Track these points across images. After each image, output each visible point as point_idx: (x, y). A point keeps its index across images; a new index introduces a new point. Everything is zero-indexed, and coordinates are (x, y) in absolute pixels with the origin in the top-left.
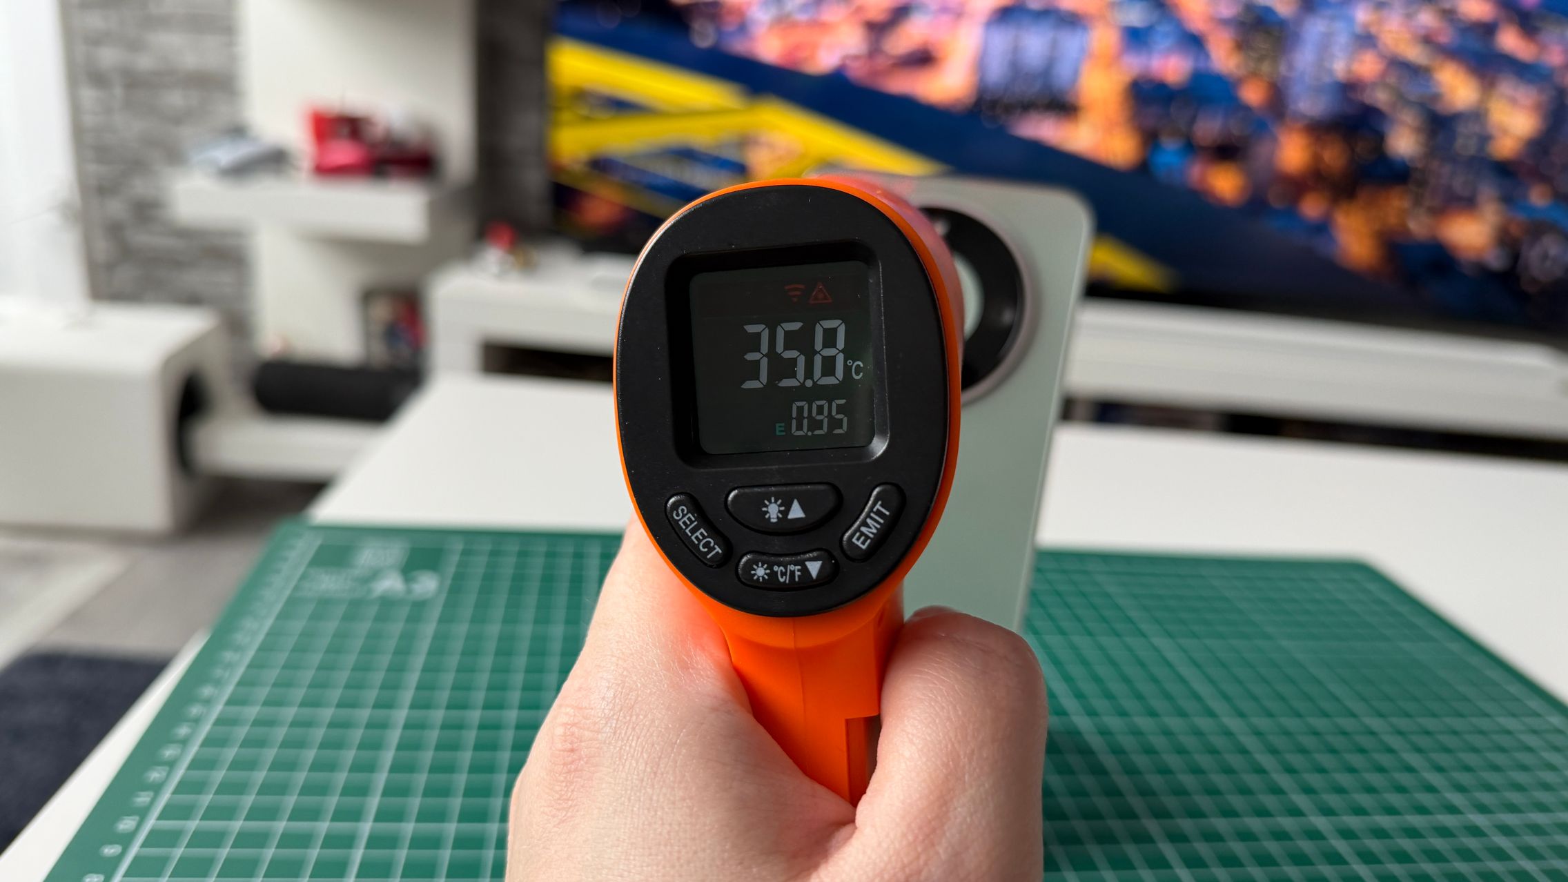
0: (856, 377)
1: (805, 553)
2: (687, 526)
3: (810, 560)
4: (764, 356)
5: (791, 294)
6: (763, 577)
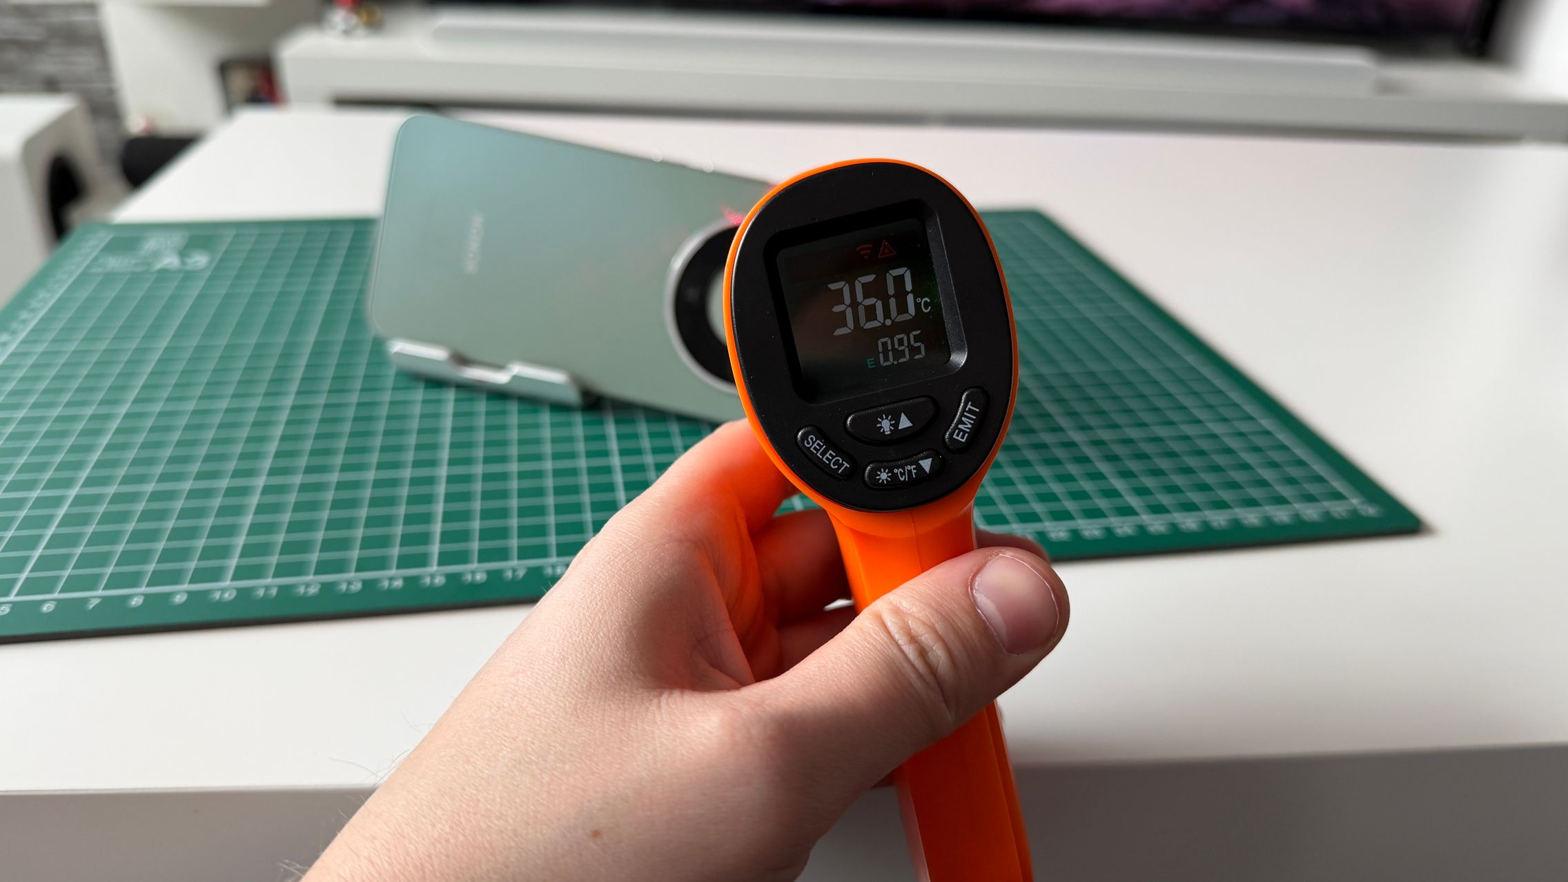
0: (925, 311)
1: (916, 455)
2: (818, 450)
3: (923, 458)
4: (848, 306)
5: (862, 253)
6: (887, 480)
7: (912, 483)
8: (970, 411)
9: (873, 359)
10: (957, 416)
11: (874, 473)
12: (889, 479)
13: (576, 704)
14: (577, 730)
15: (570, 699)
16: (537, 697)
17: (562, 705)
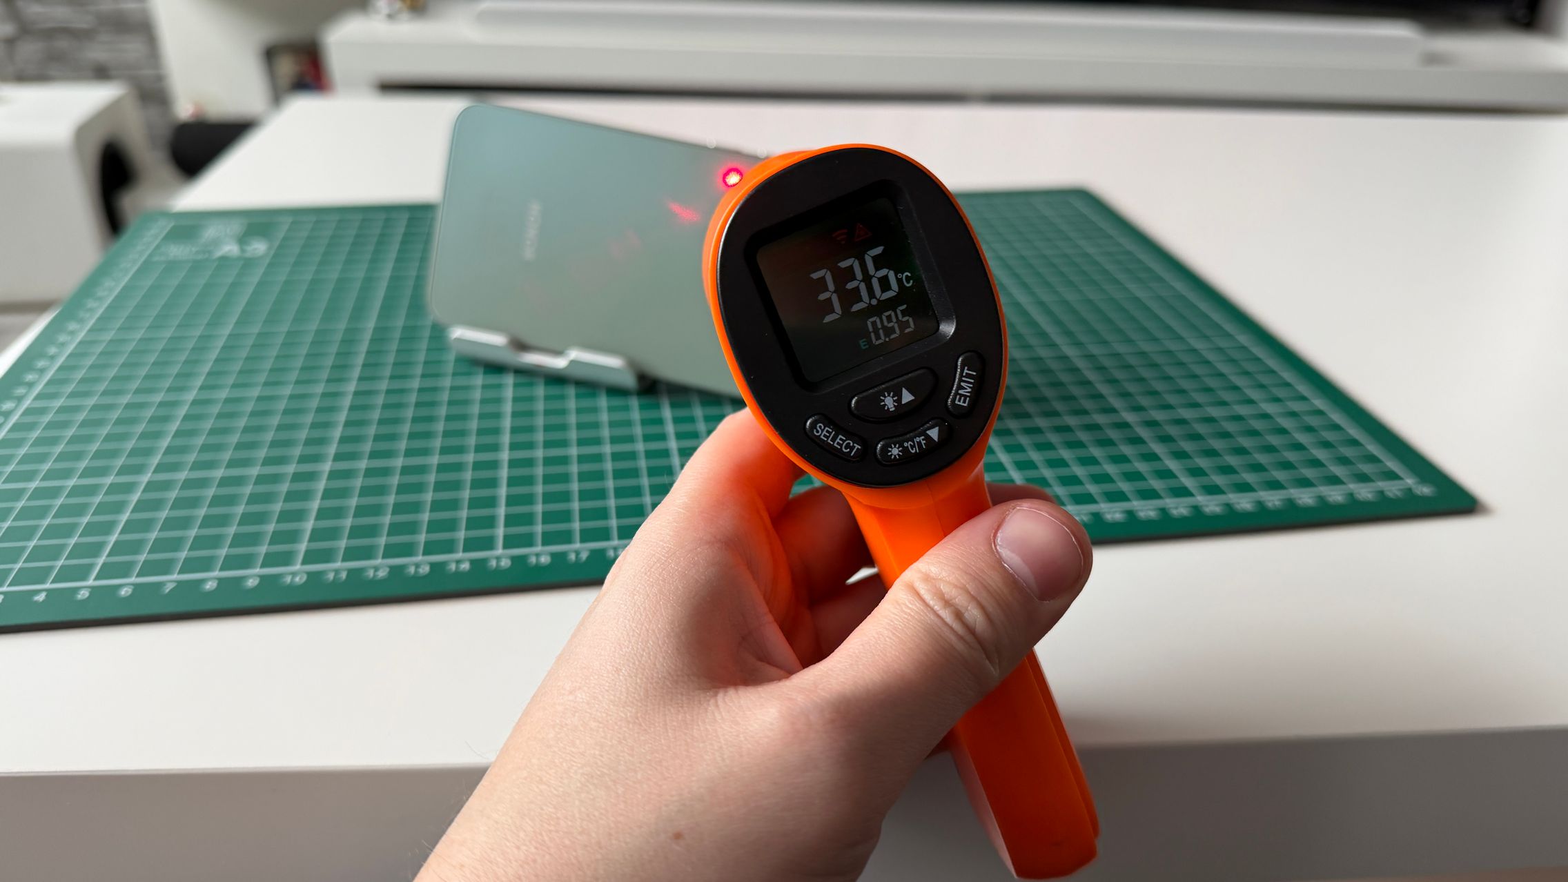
1: (922, 426)
2: (828, 437)
3: (929, 429)
4: (833, 293)
5: (838, 239)
6: (898, 454)
7: (923, 454)
8: (968, 376)
9: (864, 340)
10: (956, 383)
11: (885, 450)
12: (901, 454)
13: (637, 713)
14: (642, 738)
15: (629, 708)
16: (597, 710)
17: (624, 716)
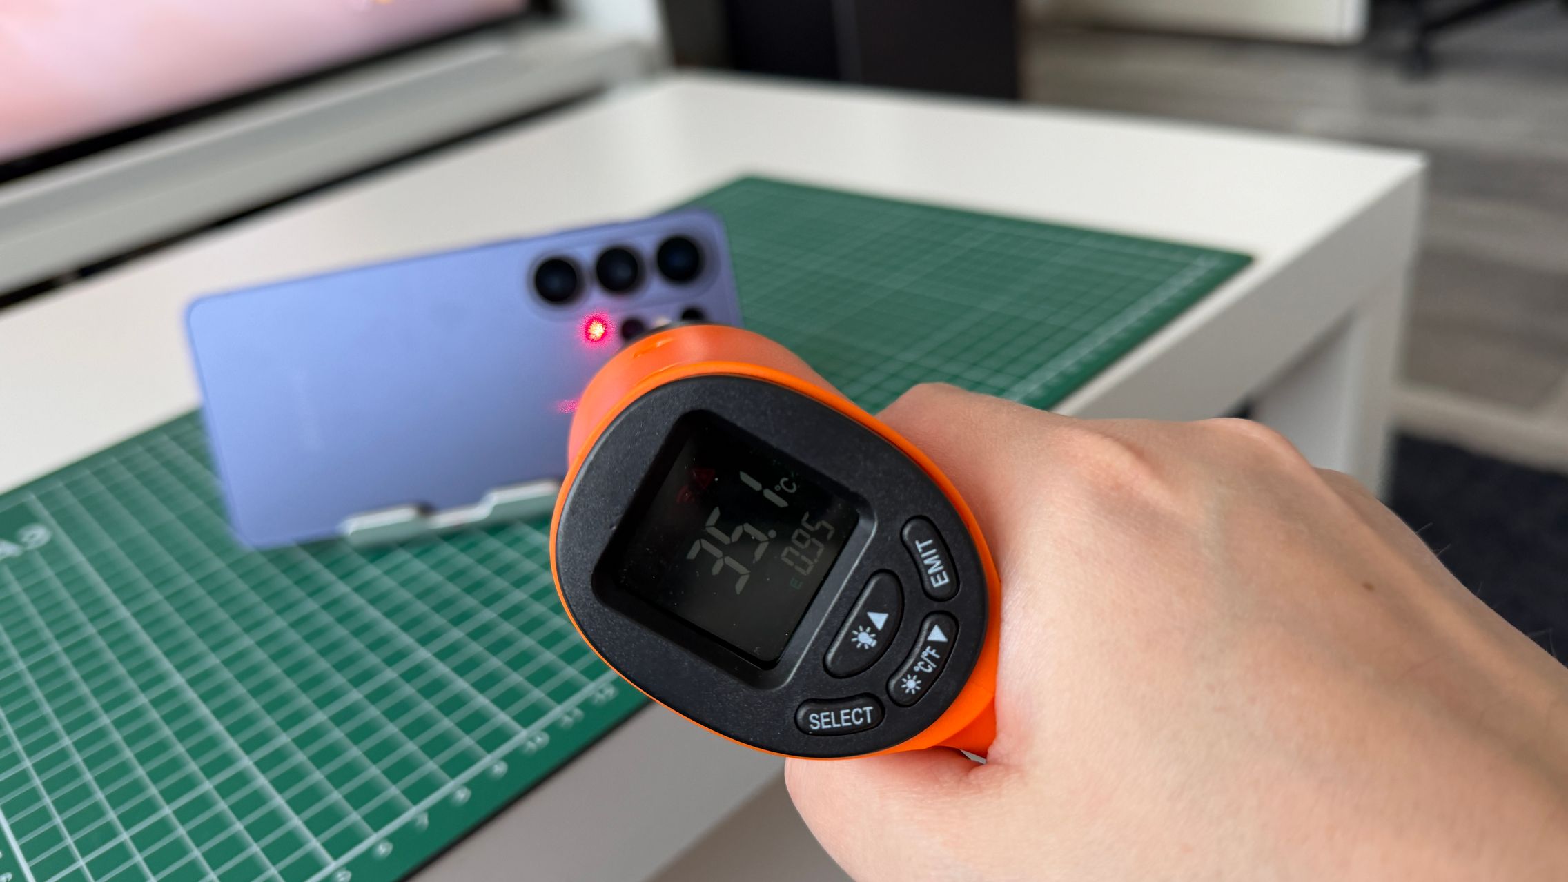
0: (794, 490)
1: (919, 634)
2: (830, 723)
3: (928, 634)
4: (723, 557)
6: (917, 685)
8: (926, 549)
9: (793, 579)
11: (900, 690)
12: (919, 682)
